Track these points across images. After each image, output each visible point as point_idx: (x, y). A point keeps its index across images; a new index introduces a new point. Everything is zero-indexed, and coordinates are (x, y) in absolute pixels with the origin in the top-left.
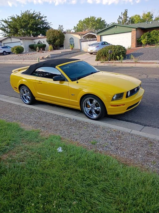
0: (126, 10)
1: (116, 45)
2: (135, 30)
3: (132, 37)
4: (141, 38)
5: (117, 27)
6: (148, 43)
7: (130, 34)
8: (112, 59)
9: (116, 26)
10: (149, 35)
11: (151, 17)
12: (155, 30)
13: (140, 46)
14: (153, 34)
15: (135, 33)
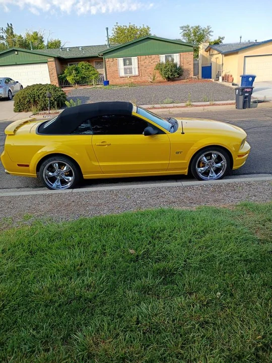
0: (10, 25)
1: (43, 84)
2: (53, 60)
3: (49, 72)
4: (64, 73)
5: (19, 53)
6: (78, 82)
7: (46, 65)
8: (54, 107)
9: (17, 51)
10: (76, 70)
11: (41, 40)
12: (83, 62)
13: (65, 87)
14: (83, 68)
15: (55, 66)
